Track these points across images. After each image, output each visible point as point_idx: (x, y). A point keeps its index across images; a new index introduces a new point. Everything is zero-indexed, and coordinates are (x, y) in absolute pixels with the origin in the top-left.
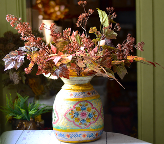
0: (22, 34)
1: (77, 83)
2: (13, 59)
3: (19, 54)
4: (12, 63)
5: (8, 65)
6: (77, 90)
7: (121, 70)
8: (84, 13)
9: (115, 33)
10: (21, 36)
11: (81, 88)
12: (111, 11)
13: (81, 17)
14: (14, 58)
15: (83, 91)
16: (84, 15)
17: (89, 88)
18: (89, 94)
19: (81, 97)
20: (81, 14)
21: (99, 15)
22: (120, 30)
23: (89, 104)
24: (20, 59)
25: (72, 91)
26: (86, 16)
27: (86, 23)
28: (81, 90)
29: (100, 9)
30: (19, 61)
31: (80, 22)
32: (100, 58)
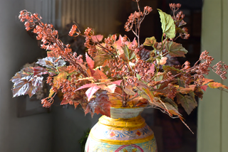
0: (44, 41)
1: (122, 117)
2: (25, 81)
3: (35, 74)
4: (25, 85)
5: (17, 90)
6: (122, 128)
7: (188, 101)
8: (138, 11)
9: (184, 49)
10: (42, 43)
11: (127, 124)
12: (176, 8)
13: (132, 17)
14: (27, 78)
15: (130, 130)
16: (137, 14)
17: (139, 125)
18: (139, 134)
19: (127, 139)
20: (133, 12)
21: (160, 19)
22: (189, 38)
23: (138, 149)
24: (37, 81)
25: (113, 128)
26: (141, 17)
27: (139, 27)
28: (128, 128)
29: (163, 11)
30: (35, 85)
31: (131, 24)
32: (158, 83)
